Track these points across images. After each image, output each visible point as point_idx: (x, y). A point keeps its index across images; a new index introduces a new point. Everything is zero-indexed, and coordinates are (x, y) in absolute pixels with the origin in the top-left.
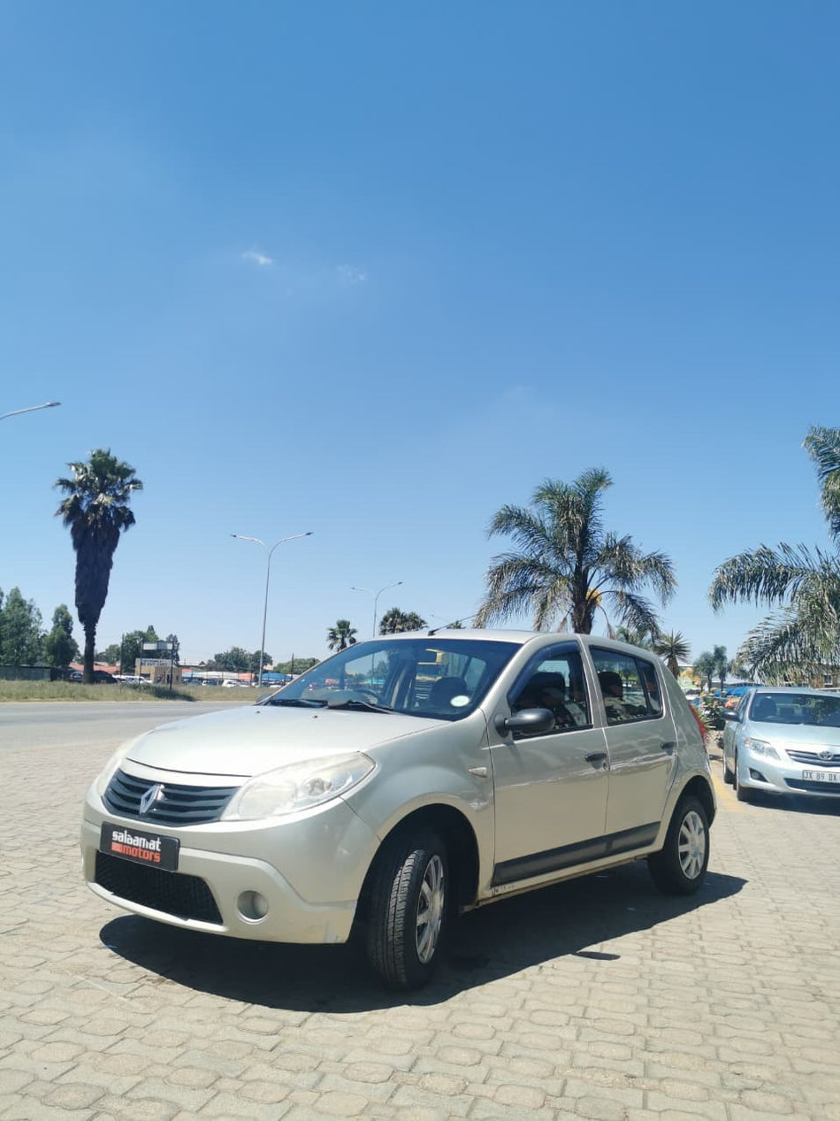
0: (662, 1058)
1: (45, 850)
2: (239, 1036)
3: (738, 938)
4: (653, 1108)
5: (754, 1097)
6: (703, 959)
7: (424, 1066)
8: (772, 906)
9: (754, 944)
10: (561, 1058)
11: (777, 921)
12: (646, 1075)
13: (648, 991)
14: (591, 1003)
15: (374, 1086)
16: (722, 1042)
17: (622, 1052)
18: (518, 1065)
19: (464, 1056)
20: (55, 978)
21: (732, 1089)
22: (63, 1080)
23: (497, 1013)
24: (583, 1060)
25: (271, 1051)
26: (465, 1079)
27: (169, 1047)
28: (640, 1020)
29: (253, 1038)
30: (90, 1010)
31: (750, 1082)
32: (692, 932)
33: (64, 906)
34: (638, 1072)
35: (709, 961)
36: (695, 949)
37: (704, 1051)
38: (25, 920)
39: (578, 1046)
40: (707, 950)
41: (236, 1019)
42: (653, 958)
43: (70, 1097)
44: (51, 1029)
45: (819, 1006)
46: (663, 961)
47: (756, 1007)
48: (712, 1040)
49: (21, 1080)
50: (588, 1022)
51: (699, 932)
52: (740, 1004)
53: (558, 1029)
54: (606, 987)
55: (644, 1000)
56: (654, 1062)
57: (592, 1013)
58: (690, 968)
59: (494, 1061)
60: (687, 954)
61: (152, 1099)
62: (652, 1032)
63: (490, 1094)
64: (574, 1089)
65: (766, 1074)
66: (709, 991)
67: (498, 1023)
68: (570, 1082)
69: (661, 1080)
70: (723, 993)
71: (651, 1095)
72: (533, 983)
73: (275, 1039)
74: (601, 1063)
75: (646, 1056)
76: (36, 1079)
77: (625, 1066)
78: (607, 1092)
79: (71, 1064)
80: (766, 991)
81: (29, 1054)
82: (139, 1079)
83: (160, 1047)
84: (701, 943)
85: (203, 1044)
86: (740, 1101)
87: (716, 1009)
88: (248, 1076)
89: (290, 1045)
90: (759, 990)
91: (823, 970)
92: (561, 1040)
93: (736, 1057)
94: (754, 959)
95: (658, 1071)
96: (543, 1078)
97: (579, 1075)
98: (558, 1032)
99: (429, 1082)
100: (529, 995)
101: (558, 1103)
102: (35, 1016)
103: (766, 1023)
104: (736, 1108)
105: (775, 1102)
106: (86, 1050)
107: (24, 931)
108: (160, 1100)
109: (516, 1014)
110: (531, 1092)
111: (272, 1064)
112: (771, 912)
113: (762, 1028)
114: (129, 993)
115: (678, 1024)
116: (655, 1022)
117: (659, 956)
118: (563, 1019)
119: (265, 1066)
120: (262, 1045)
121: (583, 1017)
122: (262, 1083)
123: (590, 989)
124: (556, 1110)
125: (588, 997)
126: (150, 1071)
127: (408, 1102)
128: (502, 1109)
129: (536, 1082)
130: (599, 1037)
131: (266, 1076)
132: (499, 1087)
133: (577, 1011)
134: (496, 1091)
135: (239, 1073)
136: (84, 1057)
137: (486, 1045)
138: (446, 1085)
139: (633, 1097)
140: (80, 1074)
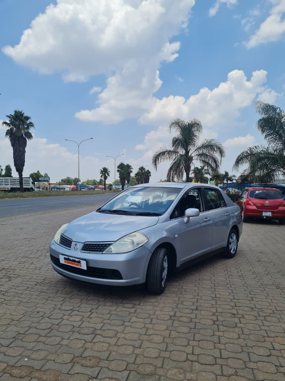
0: (241, 308)
2: (124, 309)
3: (251, 270)
4: (243, 323)
5: (268, 318)
6: (243, 277)
7: (178, 314)
9: (256, 272)
10: (214, 310)
13: (230, 288)
14: (216, 293)
15: (167, 321)
16: (255, 303)
17: (229, 307)
18: (203, 313)
19: (187, 311)
20: (63, 296)
21: (262, 316)
22: (82, 326)
24: (220, 310)
25: (134, 313)
26: (190, 318)
27: (106, 314)
28: (231, 297)
29: (128, 310)
30: (79, 305)
31: (266, 314)
34: (236, 313)
35: (245, 278)
36: (240, 274)
37: (251, 306)
39: (217, 306)
40: (243, 274)
42: (229, 278)
43: (86, 331)
44: (70, 311)
45: (279, 290)
46: (232, 279)
47: (262, 292)
49: (70, 328)
50: (217, 299)
51: (240, 269)
52: (257, 291)
54: (219, 288)
55: (231, 291)
56: (239, 310)
58: (240, 280)
59: (197, 312)
60: (238, 276)
61: (109, 329)
62: (235, 301)
64: (220, 318)
65: (270, 311)
66: (247, 287)
67: (193, 300)
68: (218, 316)
69: (242, 315)
70: (251, 288)
71: (241, 319)
73: (134, 309)
74: (225, 311)
75: (236, 308)
76: (74, 326)
77: (232, 311)
78: (229, 319)
79: (82, 321)
80: (263, 287)
81: (68, 320)
82: (102, 324)
83: (104, 314)
85: (115, 312)
86: (265, 320)
87: (251, 293)
89: (139, 311)
90: (261, 286)
92: (212, 304)
93: (260, 307)
94: (257, 277)
95: (240, 312)
96: (211, 316)
97: (220, 315)
98: (210, 302)
99: (182, 319)
100: (199, 291)
101: (217, 323)
102: (63, 308)
103: (266, 296)
104: (264, 322)
105: (274, 319)
106: (84, 317)
108: (111, 330)
109: (197, 297)
110: (209, 321)
111: (137, 317)
113: (265, 298)
114: (87, 299)
116: (236, 298)
118: (211, 298)
119: (135, 318)
120: (131, 311)
121: (216, 297)
122: (136, 323)
123: (215, 289)
124: (218, 325)
125: (215, 291)
126: (104, 322)
127: (177, 325)
128: (204, 326)
129: (210, 318)
130: (222, 303)
131: (136, 321)
132: (200, 319)
133: (213, 295)
134: (200, 320)
135: (129, 320)
136: (84, 319)
137: (192, 307)
138: (186, 319)
139: (236, 320)
140: (85, 324)
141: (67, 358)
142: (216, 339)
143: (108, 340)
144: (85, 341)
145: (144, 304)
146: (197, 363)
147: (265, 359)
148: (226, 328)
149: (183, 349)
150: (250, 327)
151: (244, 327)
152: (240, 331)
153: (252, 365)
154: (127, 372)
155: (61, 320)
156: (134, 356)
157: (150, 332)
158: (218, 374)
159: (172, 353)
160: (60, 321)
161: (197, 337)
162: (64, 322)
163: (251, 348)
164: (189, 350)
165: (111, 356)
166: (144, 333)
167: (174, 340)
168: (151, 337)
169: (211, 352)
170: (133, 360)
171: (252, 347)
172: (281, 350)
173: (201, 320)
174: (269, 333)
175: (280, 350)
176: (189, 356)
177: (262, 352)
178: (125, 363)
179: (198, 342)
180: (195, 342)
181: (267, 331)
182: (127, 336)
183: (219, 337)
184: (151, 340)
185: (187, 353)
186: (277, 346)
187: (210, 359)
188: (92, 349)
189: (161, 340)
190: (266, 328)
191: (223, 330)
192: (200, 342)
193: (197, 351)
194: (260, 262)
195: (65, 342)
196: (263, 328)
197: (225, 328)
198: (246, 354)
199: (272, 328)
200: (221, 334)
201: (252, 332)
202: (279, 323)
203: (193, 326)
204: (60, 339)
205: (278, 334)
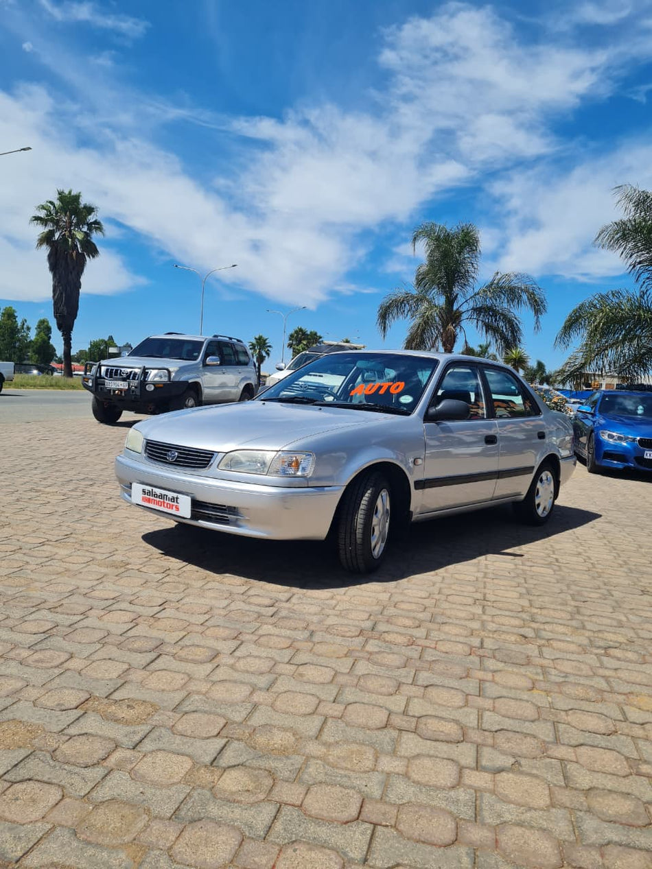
0: (546, 627)
1: (71, 486)
2: (247, 607)
3: (580, 554)
4: (548, 657)
5: (616, 653)
6: (559, 566)
7: (382, 627)
8: (600, 535)
9: (592, 558)
10: (476, 625)
11: (605, 544)
12: (538, 637)
13: (525, 585)
14: (487, 591)
15: (350, 639)
16: (586, 618)
17: (517, 622)
18: (446, 628)
19: (408, 622)
20: (104, 570)
21: (599, 647)
22: (130, 634)
23: (424, 596)
24: (491, 626)
25: (272, 616)
26: (412, 636)
27: (198, 614)
28: (526, 603)
29: (257, 609)
30: (136, 590)
31: (611, 643)
32: (547, 549)
33: (96, 524)
34: (530, 634)
35: (563, 568)
36: (550, 559)
37: (574, 623)
38: (69, 533)
39: (485, 617)
40: (560, 560)
41: (241, 596)
42: (523, 565)
43: (138, 644)
44: (111, 602)
46: (531, 566)
47: (603, 597)
48: (577, 617)
49: (98, 635)
50: (489, 604)
52: (592, 595)
53: (468, 607)
54: (495, 581)
55: (524, 591)
56: (541, 629)
57: (489, 597)
58: (551, 571)
59: (431, 626)
60: (546, 562)
61: (197, 646)
62: (534, 610)
63: (433, 646)
64: (489, 644)
65: (621, 639)
66: (568, 586)
67: (426, 602)
68: (485, 639)
69: (548, 640)
70: (578, 588)
71: (544, 649)
72: (443, 578)
73: (273, 610)
74: (504, 628)
75: (534, 625)
76: (110, 633)
77: (522, 631)
78: (513, 646)
79: (132, 625)
80: (608, 588)
81: (100, 618)
82: (185, 633)
83: (192, 614)
84: (554, 556)
85: (223, 612)
86: (607, 655)
87: (576, 597)
88: (261, 632)
89: (284, 613)
90: (602, 586)
91: (645, 576)
92: (474, 614)
93: (596, 628)
94: (594, 567)
95: (545, 635)
96: (466, 637)
97: (491, 635)
99: (388, 637)
100: (442, 585)
101: (481, 652)
102: (96, 594)
103: (613, 608)
104: (605, 659)
105: (630, 655)
106: (140, 616)
107: (71, 540)
108: (203, 647)
109: (437, 597)
110: (460, 646)
111: (275, 625)
112: (600, 538)
113: (611, 610)
115: (553, 606)
116: (537, 604)
117: (528, 563)
118: (470, 601)
119: (270, 627)
120: (264, 613)
121: (484, 600)
122: (272, 637)
123: (485, 583)
124: (481, 657)
125: (485, 588)
126: (190, 628)
127: (376, 650)
128: (444, 655)
129: (462, 639)
130: (499, 612)
131: (273, 632)
132: (437, 641)
133: (479, 596)
134: (436, 644)
135: (254, 630)
136: (140, 620)
137: (421, 616)
138: (400, 639)
139: (532, 650)
140: (140, 630)
141: (72, 698)
142: (471, 686)
143: (190, 667)
144: (130, 665)
145: (300, 601)
146: (411, 736)
147: (600, 740)
148: (503, 664)
149: (382, 700)
150: (567, 667)
151: (551, 665)
152: (537, 674)
153: (562, 752)
154: (220, 742)
155: (82, 617)
156: (249, 706)
157: (302, 658)
158: (465, 765)
159: (350, 707)
160: (79, 619)
161: (424, 677)
162: (86, 622)
163: (563, 713)
164: (397, 703)
165: (187, 703)
166: (286, 660)
167: (362, 681)
168: (301, 669)
169: (457, 715)
170: (244, 714)
171: (566, 711)
172: (646, 723)
173: (439, 643)
174: (614, 684)
175: (642, 724)
176: (392, 717)
177: (593, 723)
178: (222, 722)
179: (423, 688)
180: (414, 689)
181: (612, 680)
182: (241, 665)
183: (481, 681)
184: (301, 675)
185: (390, 711)
186: (633, 714)
187: (451, 729)
188: (142, 684)
189: (328, 678)
190: (607, 673)
191: (495, 668)
192: (429, 689)
193: (417, 708)
194: (605, 541)
195: (74, 664)
196: (601, 672)
197: (500, 665)
198: (549, 726)
199: (624, 675)
200: (489, 676)
201: (571, 679)
202: (644, 666)
203: (416, 655)
204: (64, 656)
205: (637, 689)
